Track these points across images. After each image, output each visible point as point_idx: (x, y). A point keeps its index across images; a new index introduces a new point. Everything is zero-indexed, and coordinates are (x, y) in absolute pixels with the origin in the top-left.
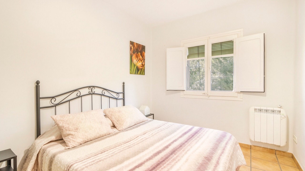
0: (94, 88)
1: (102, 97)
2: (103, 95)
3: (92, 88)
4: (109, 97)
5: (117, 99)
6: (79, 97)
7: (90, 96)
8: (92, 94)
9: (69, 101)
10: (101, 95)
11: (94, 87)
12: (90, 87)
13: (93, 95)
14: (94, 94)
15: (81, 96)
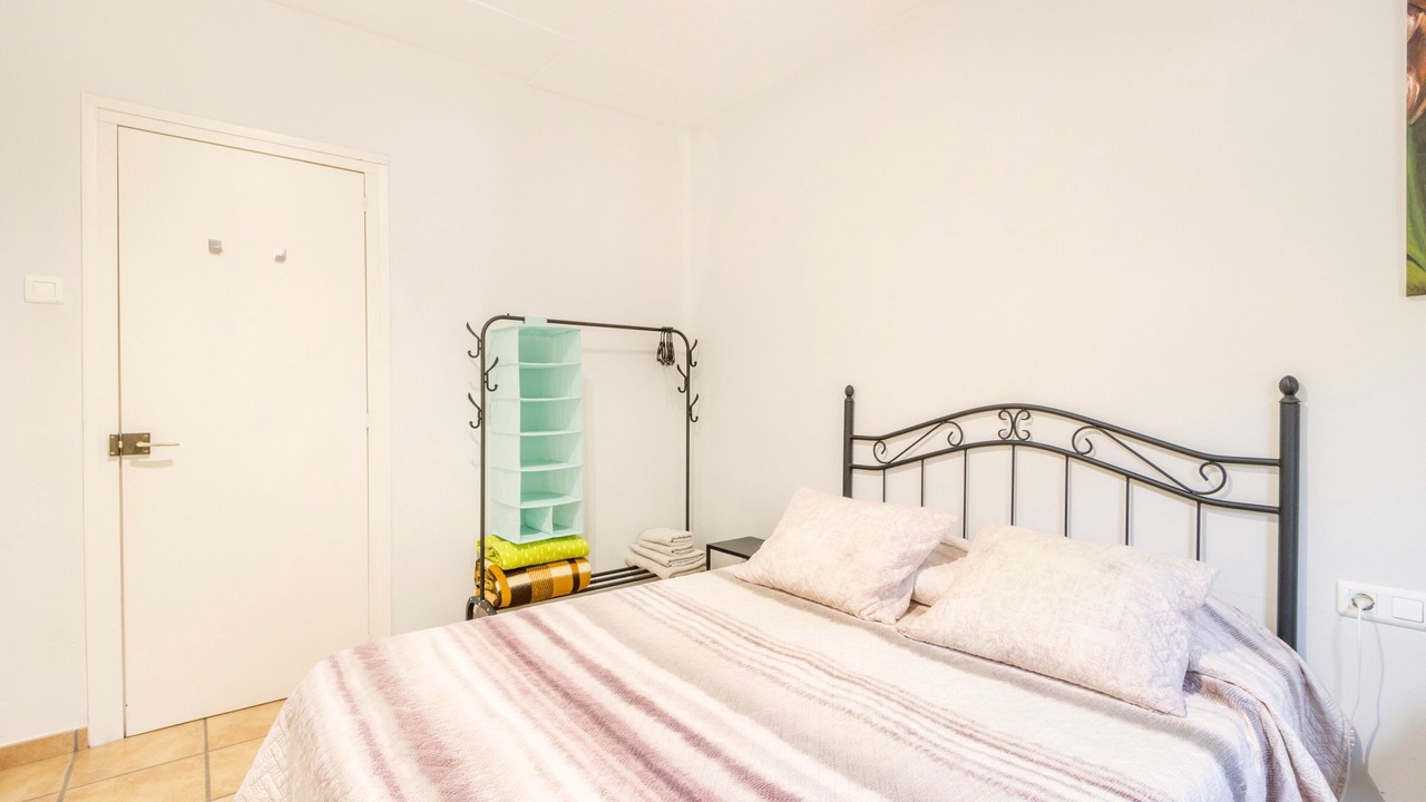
0: (1024, 415)
1: (1075, 465)
2: (1080, 457)
3: (1014, 416)
4: (1129, 476)
5: (1199, 499)
6: (956, 448)
7: (1006, 451)
8: (1013, 442)
9: (922, 458)
10: (1068, 455)
11: (1025, 408)
12: (1004, 408)
13: (1021, 452)
14: (1023, 443)
15: (966, 448)
